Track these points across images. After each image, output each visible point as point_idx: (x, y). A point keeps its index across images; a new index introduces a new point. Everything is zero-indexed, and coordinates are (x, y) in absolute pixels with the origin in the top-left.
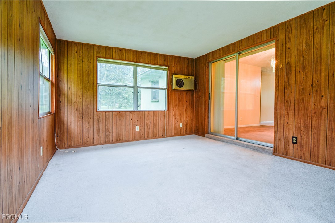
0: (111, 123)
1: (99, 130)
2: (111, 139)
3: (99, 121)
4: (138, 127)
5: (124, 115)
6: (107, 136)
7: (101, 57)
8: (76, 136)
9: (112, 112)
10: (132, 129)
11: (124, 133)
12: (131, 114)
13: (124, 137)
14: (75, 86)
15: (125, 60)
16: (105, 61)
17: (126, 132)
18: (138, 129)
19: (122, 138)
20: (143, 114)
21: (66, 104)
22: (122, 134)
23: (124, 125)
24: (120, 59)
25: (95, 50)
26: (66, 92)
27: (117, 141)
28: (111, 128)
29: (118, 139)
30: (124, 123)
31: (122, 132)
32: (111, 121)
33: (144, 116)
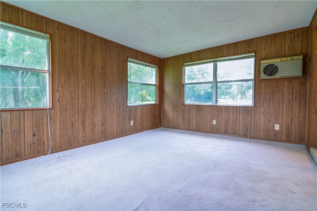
0: (192, 114)
1: (183, 118)
2: (191, 127)
3: (184, 112)
4: (215, 121)
5: (202, 108)
6: (189, 124)
7: (185, 63)
8: (171, 121)
9: (193, 105)
10: (209, 122)
11: (202, 124)
12: (208, 109)
13: (201, 127)
14: (171, 86)
15: (204, 60)
16: (188, 65)
17: (203, 123)
18: (214, 122)
19: (200, 128)
20: (220, 108)
21: (166, 99)
22: (200, 125)
23: (202, 117)
24: (199, 60)
25: (182, 59)
26: (166, 91)
27: (196, 130)
28: (192, 118)
29: (197, 128)
30: (202, 116)
31: (200, 123)
32: (192, 112)
33: (221, 111)
